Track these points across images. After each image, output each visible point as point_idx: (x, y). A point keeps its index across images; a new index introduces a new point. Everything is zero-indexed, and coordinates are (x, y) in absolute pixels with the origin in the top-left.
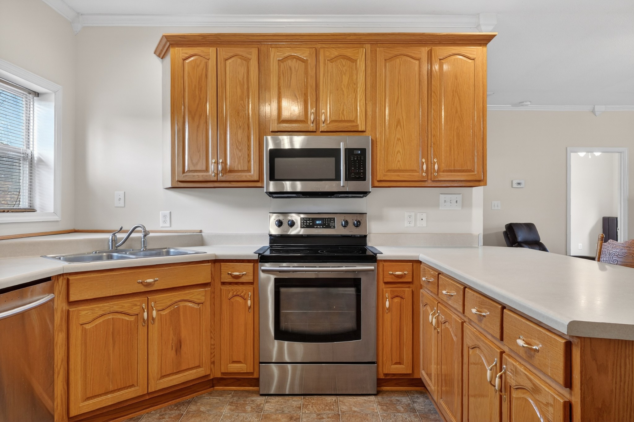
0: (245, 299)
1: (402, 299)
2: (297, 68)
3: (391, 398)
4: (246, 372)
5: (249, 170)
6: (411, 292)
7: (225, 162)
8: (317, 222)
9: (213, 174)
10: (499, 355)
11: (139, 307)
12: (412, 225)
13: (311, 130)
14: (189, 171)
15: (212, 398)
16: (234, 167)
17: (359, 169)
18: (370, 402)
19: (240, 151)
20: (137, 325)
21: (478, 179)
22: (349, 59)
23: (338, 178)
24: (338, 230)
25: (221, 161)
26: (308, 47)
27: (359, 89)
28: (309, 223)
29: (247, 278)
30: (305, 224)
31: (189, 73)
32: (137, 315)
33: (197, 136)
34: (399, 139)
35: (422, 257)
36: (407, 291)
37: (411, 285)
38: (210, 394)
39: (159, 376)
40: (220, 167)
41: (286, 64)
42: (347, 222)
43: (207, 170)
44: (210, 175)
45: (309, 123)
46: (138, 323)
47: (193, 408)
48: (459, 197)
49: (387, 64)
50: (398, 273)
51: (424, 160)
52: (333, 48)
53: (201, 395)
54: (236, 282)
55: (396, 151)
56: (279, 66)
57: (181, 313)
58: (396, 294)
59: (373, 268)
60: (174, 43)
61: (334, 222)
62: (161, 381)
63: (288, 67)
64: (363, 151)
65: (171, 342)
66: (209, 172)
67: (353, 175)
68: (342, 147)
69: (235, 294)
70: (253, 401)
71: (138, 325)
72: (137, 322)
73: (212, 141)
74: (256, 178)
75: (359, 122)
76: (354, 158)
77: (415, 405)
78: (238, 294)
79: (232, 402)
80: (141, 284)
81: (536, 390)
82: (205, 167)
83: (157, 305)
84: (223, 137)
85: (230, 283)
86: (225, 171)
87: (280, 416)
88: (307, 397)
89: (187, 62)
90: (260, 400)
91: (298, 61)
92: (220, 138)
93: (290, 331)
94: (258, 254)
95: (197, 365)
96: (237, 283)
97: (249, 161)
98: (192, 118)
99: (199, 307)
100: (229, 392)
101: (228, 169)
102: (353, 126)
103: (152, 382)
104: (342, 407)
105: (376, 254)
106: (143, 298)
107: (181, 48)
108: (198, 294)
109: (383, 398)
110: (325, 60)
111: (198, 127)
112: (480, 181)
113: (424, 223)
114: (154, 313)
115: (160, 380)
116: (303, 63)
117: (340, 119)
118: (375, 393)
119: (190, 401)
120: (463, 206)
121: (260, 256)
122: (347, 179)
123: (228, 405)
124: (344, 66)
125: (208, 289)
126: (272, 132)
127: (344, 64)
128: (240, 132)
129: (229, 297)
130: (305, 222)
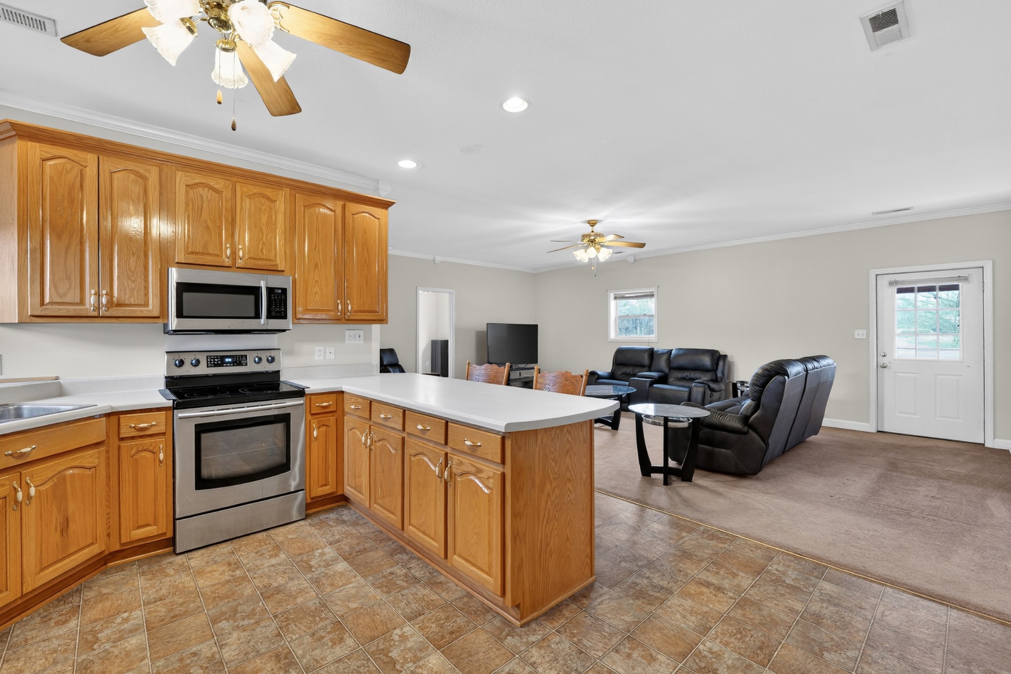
0: (154, 453)
1: (328, 428)
2: (209, 198)
3: (319, 517)
4: (156, 534)
5: (146, 304)
6: (335, 420)
7: (110, 294)
8: (227, 360)
9: (92, 308)
10: (444, 456)
11: (8, 487)
12: (322, 358)
13: (226, 265)
14: (51, 303)
15: (111, 577)
16: (125, 301)
17: (280, 307)
18: (302, 526)
19: (133, 282)
20: (4, 511)
21: (381, 318)
22: (268, 199)
23: (257, 316)
24: (251, 367)
25: (104, 292)
26: (220, 177)
27: (278, 231)
28: (217, 362)
29: (159, 428)
30: (213, 363)
31: (51, 178)
32: (5, 497)
33: (66, 259)
34: (317, 281)
35: (345, 388)
36: (332, 420)
37: (335, 414)
38: (104, 573)
39: (38, 569)
40: (104, 300)
41: (196, 191)
42: (260, 359)
43: (82, 302)
44: (87, 309)
45: (224, 257)
46: (6, 508)
47: (89, 594)
48: (362, 333)
49: (306, 210)
50: (324, 404)
51: (339, 301)
52: (252, 185)
53: (91, 578)
54: (142, 434)
55: (315, 292)
56: (187, 193)
57: (68, 484)
58: (323, 423)
59: (302, 402)
60: (26, 135)
61: (246, 359)
62: (42, 574)
63: (199, 196)
64: (284, 291)
65: (54, 522)
66: (85, 306)
67: (273, 314)
68: (263, 285)
69: (140, 449)
70: (170, 563)
71: (6, 511)
72: (4, 506)
73: (90, 266)
74: (156, 313)
75: (278, 262)
76: (274, 297)
77: (343, 517)
78: (145, 448)
79: (143, 572)
80: (11, 457)
81: (479, 471)
82: (79, 299)
83: (35, 480)
84: (107, 264)
85: (133, 438)
86: (110, 304)
87: (214, 566)
88: (235, 541)
89: (48, 163)
90: (179, 559)
91: (211, 191)
92: (103, 265)
93: (214, 477)
94: (172, 401)
95: (90, 542)
96: (141, 437)
97: (146, 294)
98: (57, 234)
99: (90, 473)
100: (132, 563)
101: (116, 303)
102: (274, 265)
103: (28, 579)
104: (277, 538)
105: (303, 389)
106: (15, 475)
107: (38, 144)
108: (90, 458)
109: (312, 520)
110: (242, 195)
111: (67, 248)
112: (382, 320)
113: (332, 356)
114: (33, 491)
115: (39, 574)
116: (217, 194)
117: (259, 257)
118: (304, 517)
119: (80, 588)
120: (365, 340)
121: (176, 402)
122: (269, 316)
123: (140, 577)
124: (263, 205)
125: (103, 449)
126: (177, 263)
127: (263, 203)
128: (133, 260)
129: (132, 454)
130: (212, 360)
